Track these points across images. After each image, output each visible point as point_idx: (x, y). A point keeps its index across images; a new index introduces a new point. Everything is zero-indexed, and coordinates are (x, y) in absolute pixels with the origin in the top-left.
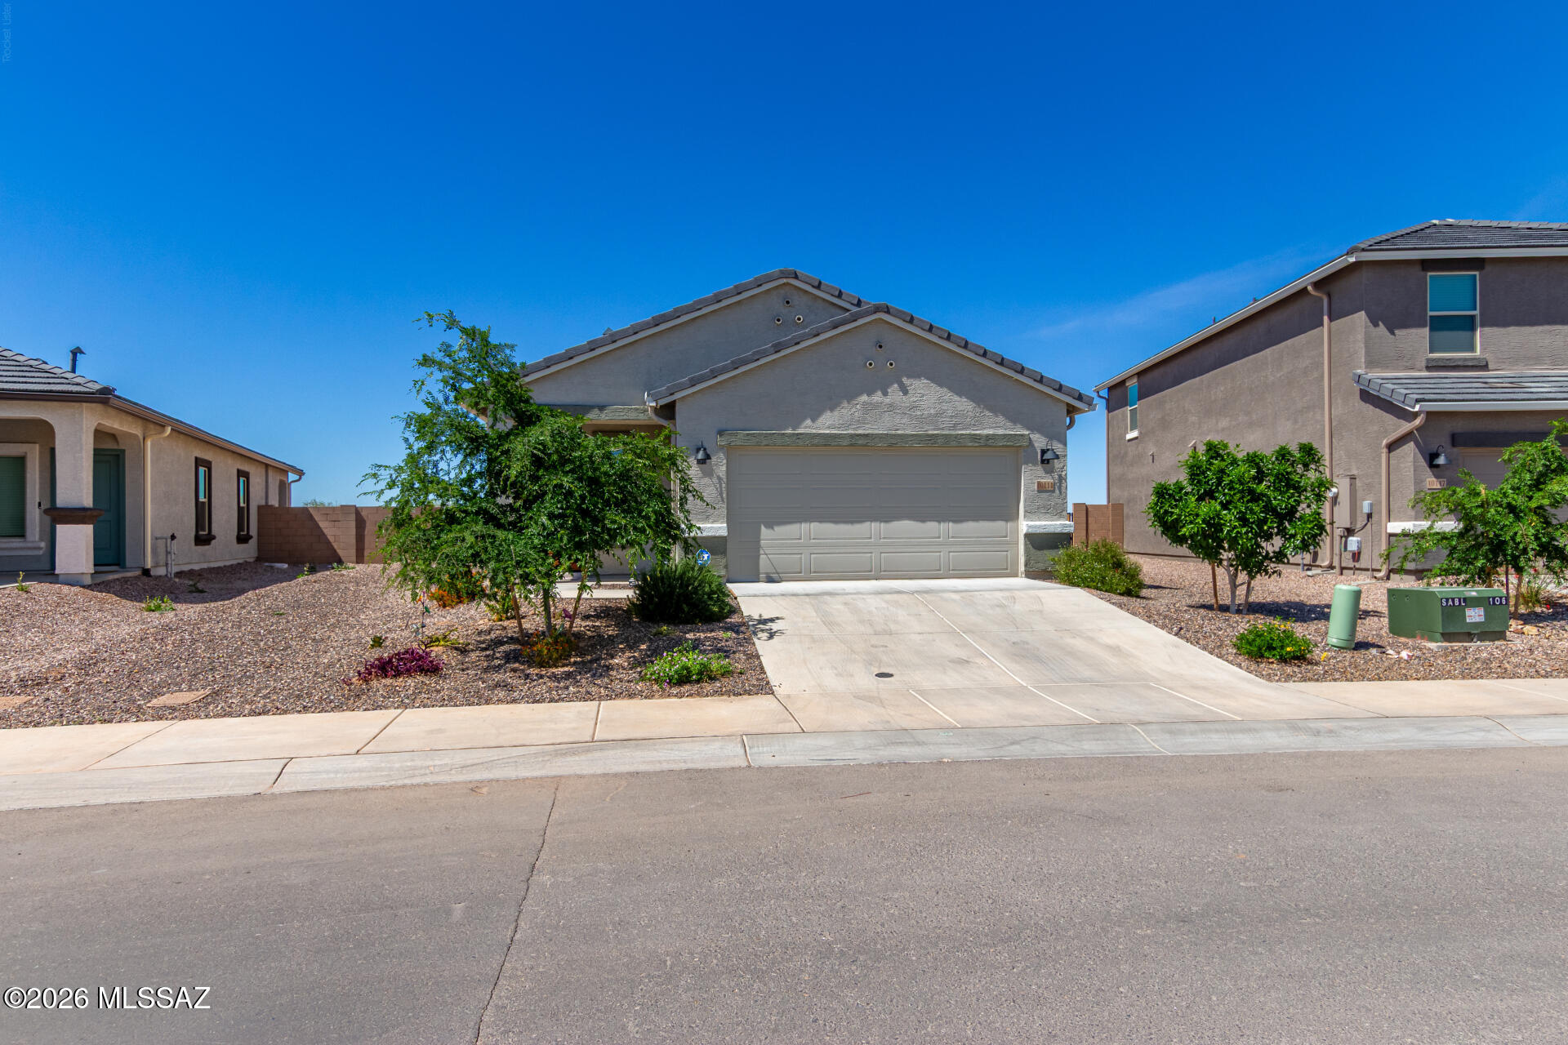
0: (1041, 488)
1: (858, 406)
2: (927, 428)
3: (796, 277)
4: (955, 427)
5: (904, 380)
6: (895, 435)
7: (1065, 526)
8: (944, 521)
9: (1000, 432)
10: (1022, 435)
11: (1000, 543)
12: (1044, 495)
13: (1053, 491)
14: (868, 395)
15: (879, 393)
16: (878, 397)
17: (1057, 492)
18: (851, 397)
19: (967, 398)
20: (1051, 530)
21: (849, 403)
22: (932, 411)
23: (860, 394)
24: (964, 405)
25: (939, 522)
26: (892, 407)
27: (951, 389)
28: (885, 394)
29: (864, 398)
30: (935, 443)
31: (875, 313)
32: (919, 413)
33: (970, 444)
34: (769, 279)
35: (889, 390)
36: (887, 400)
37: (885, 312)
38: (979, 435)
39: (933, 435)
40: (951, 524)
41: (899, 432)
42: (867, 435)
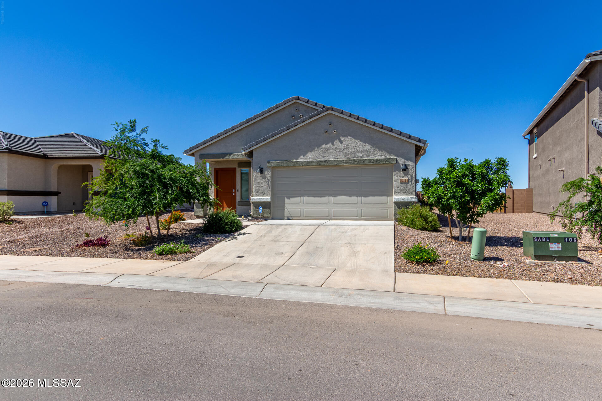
0: (402, 182)
1: (322, 149)
2: (350, 157)
3: (299, 99)
4: (363, 156)
5: (341, 138)
6: (336, 161)
7: (413, 198)
8: (359, 196)
9: (383, 158)
10: (393, 159)
11: (384, 206)
12: (404, 185)
13: (408, 183)
14: (326, 145)
15: (330, 144)
16: (330, 145)
17: (410, 183)
18: (319, 146)
19: (368, 144)
20: (406, 200)
21: (318, 148)
22: (353, 150)
23: (322, 144)
24: (367, 147)
25: (357, 197)
26: (335, 149)
27: (361, 140)
28: (333, 144)
29: (324, 146)
30: (354, 163)
31: (327, 111)
32: (347, 151)
33: (369, 163)
34: (289, 101)
35: (335, 142)
36: (334, 146)
37: (331, 110)
38: (373, 159)
39: (352, 160)
40: (362, 197)
41: (338, 159)
42: (325, 161)
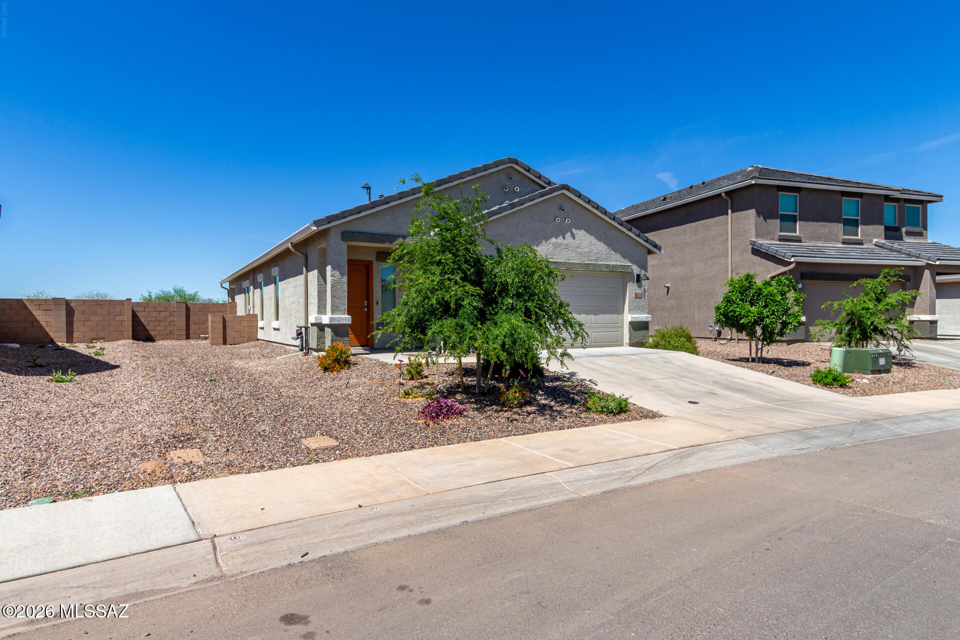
0: (637, 296)
1: (551, 245)
2: (584, 259)
3: (517, 164)
4: (596, 260)
5: (573, 230)
6: (569, 263)
7: (647, 317)
8: (590, 314)
9: (619, 263)
10: (629, 266)
11: (615, 327)
12: (638, 300)
13: (641, 298)
14: (556, 238)
15: (561, 237)
16: (560, 240)
17: (643, 298)
18: (547, 239)
19: (604, 243)
20: (642, 320)
21: (546, 242)
22: (587, 250)
23: (551, 237)
24: (601, 247)
25: (587, 314)
26: (567, 247)
27: (596, 237)
28: (564, 238)
29: (553, 240)
30: (589, 268)
31: (562, 189)
32: (580, 250)
33: (605, 270)
34: (501, 162)
35: (566, 236)
36: (565, 242)
37: (567, 190)
38: (609, 265)
39: (588, 264)
40: (593, 316)
41: (570, 261)
42: (556, 263)
